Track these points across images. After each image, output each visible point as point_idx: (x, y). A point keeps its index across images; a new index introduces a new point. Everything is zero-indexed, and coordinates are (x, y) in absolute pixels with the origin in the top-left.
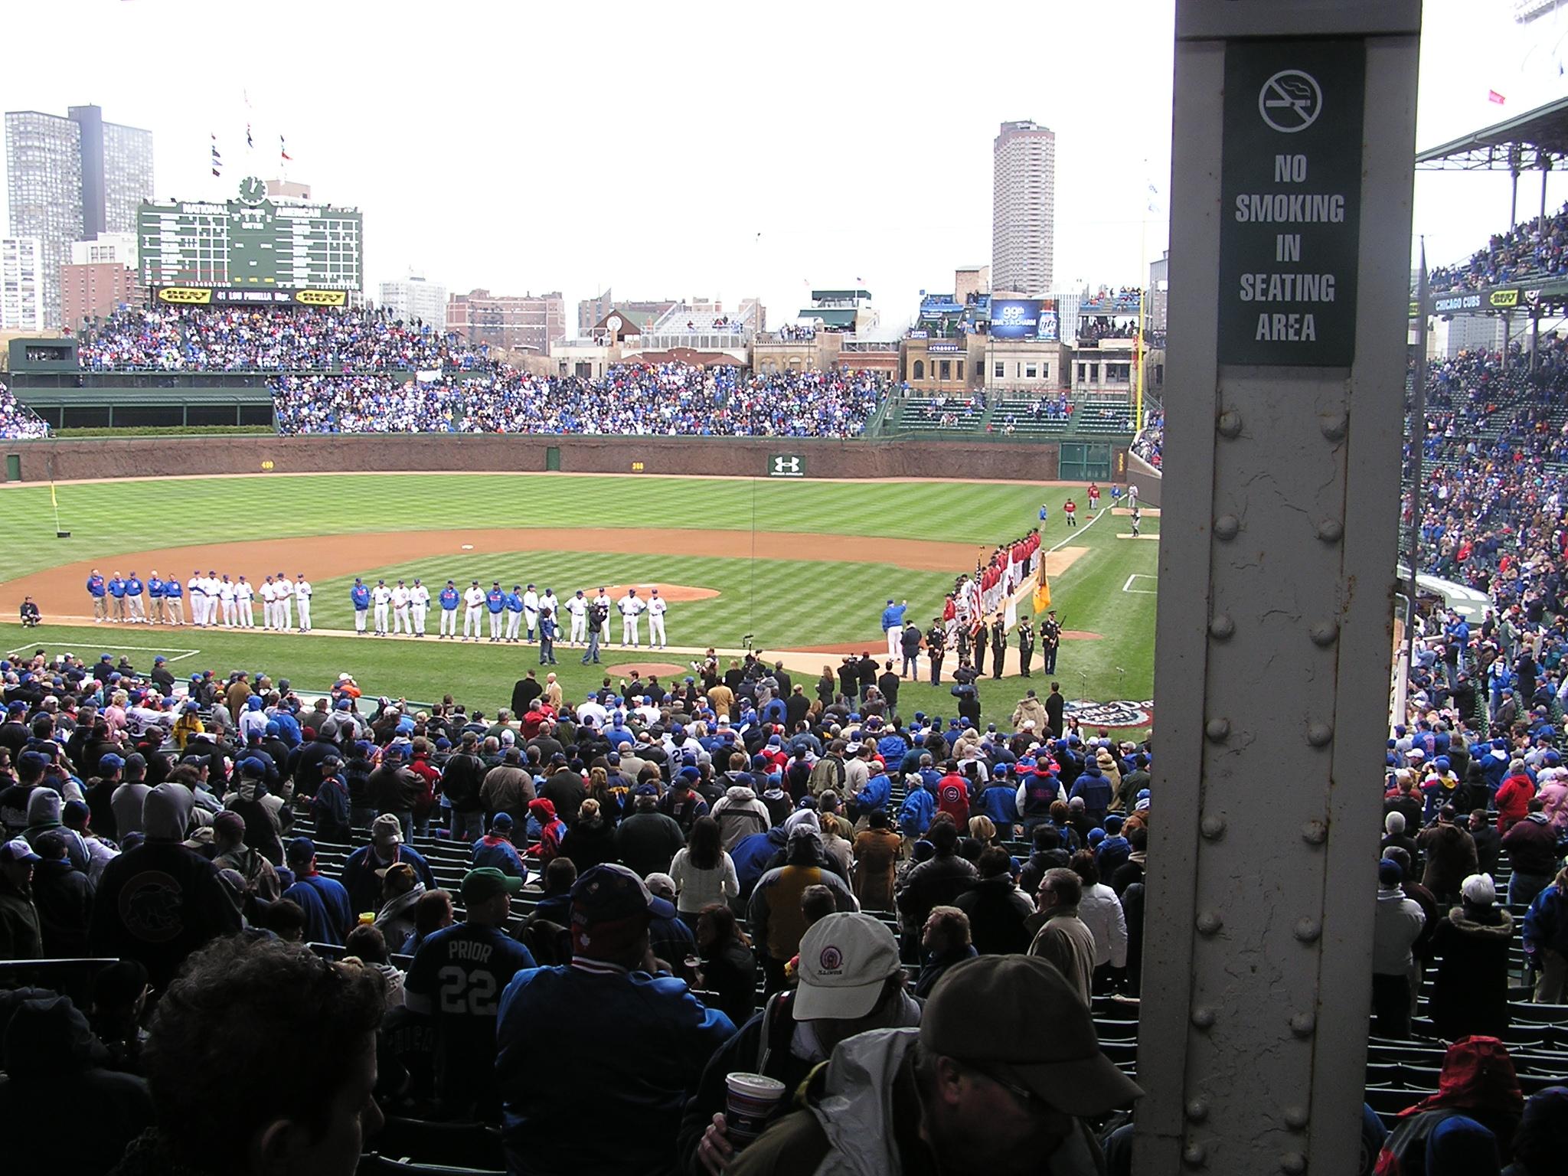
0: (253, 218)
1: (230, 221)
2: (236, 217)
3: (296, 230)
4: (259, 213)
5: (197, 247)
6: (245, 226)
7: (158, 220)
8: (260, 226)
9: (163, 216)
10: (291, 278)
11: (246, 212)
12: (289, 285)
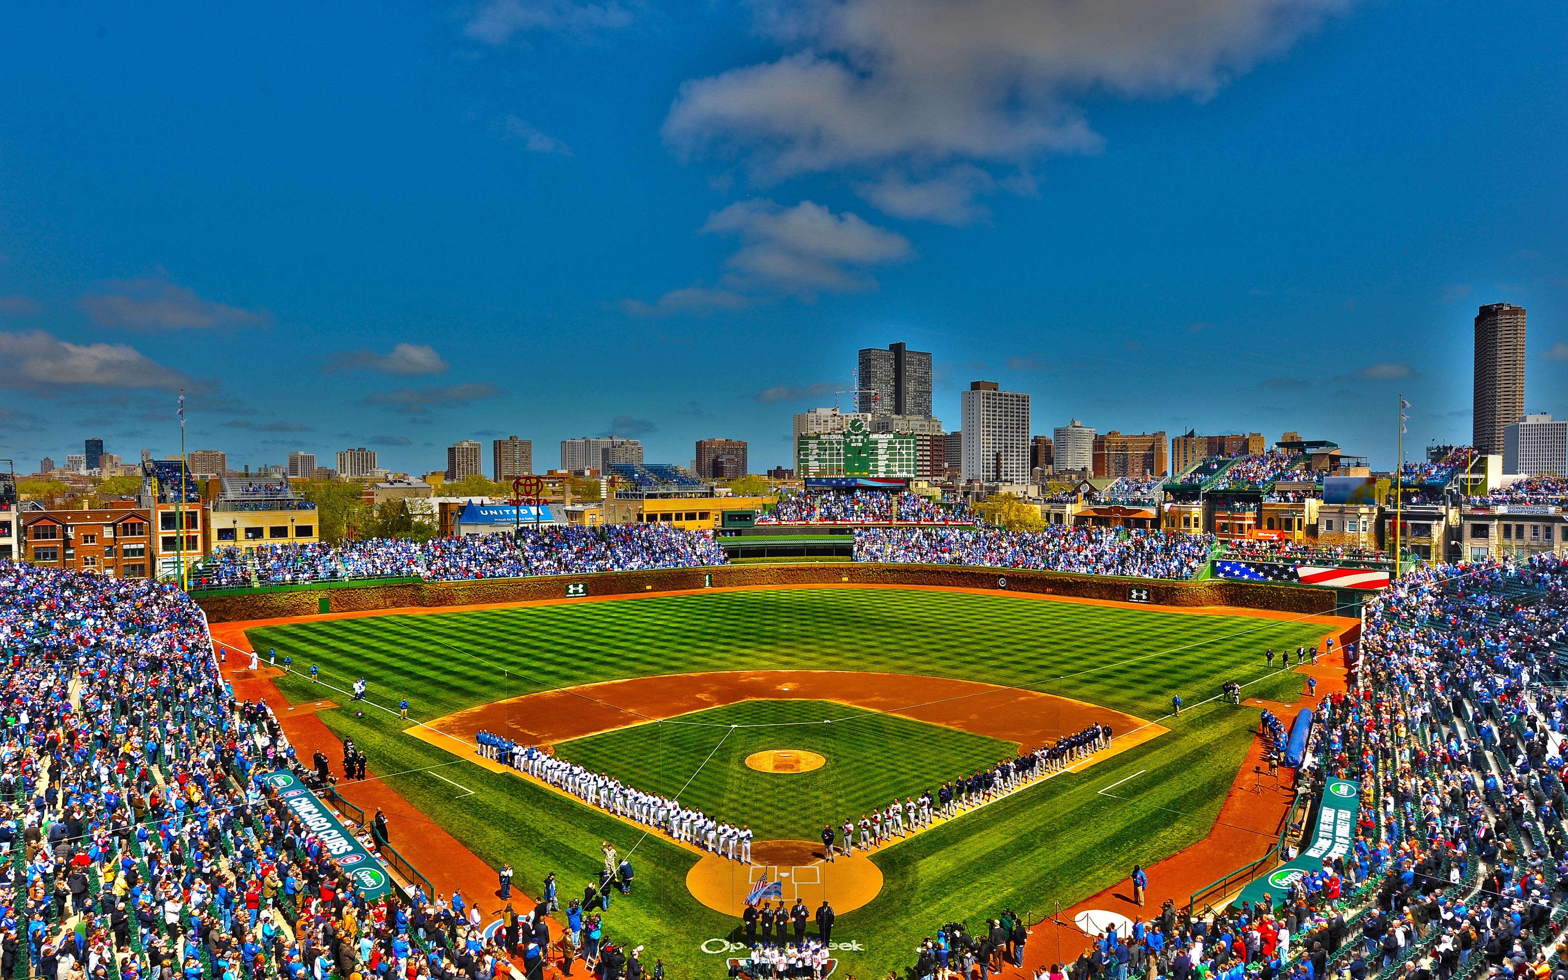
0: (857, 440)
1: (845, 442)
2: (848, 440)
3: (879, 446)
4: (860, 437)
5: (827, 457)
6: (852, 445)
7: (807, 444)
8: (861, 445)
9: (810, 441)
10: (877, 472)
11: (853, 437)
12: (875, 476)
